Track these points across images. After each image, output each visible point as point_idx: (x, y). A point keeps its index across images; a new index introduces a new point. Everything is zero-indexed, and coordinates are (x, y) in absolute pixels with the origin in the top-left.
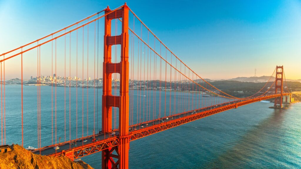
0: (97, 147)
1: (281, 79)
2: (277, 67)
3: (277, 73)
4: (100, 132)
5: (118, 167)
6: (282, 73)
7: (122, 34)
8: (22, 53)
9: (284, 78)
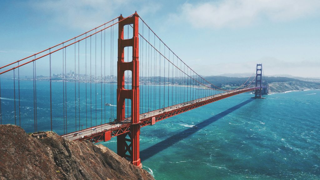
0: (114, 133)
1: (261, 75)
2: (258, 65)
3: (257, 70)
4: (115, 120)
5: (131, 149)
6: (261, 70)
7: (133, 38)
8: (50, 53)
9: (262, 74)
